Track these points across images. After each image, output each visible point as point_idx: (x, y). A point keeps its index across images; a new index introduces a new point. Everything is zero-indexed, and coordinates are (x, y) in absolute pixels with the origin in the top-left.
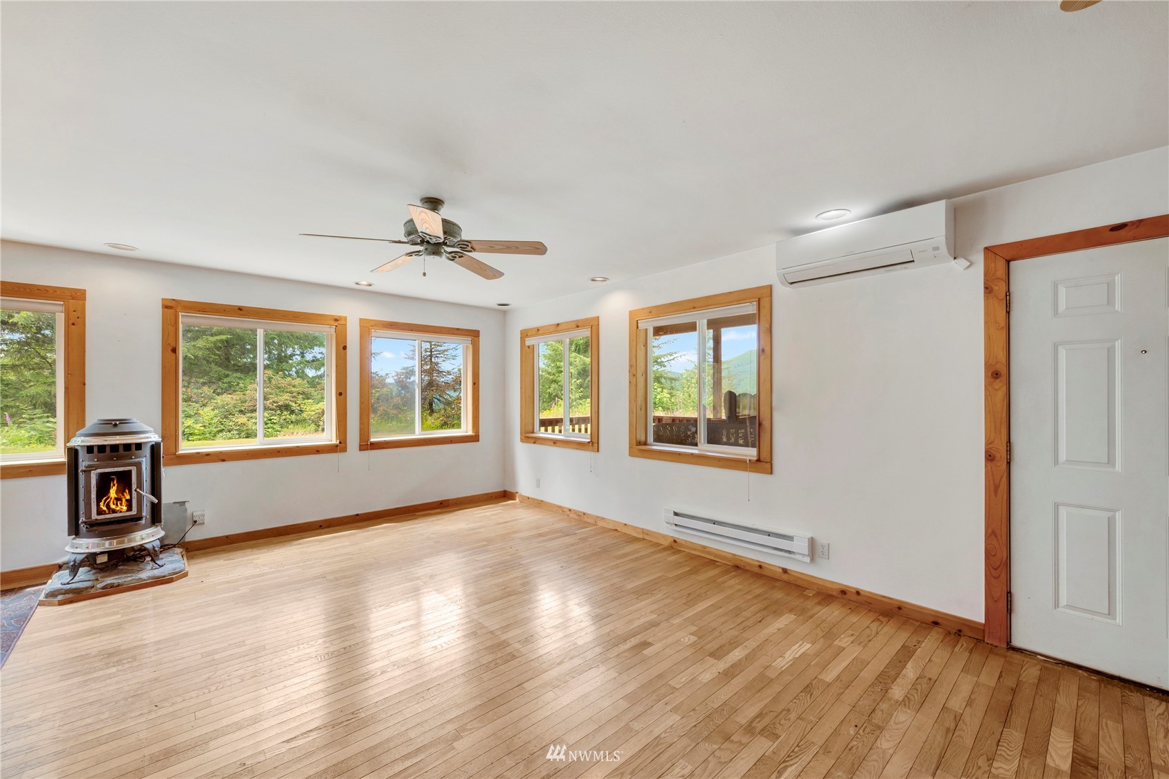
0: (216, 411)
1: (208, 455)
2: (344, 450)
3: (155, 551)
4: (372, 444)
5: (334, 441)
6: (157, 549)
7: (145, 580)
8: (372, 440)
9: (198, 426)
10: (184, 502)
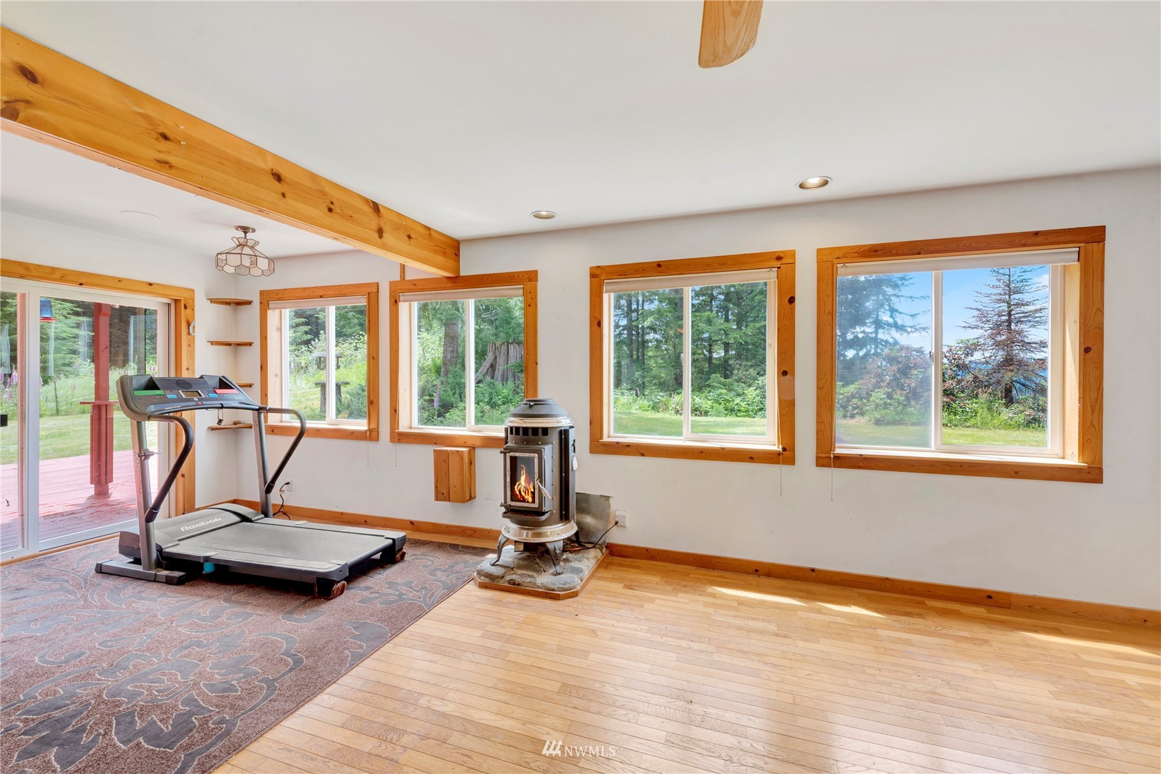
0: (758, 391)
1: (628, 446)
2: (791, 461)
3: (556, 553)
4: (837, 458)
5: (777, 448)
6: (558, 551)
7: (539, 587)
8: (838, 451)
9: (743, 404)
10: (609, 497)
